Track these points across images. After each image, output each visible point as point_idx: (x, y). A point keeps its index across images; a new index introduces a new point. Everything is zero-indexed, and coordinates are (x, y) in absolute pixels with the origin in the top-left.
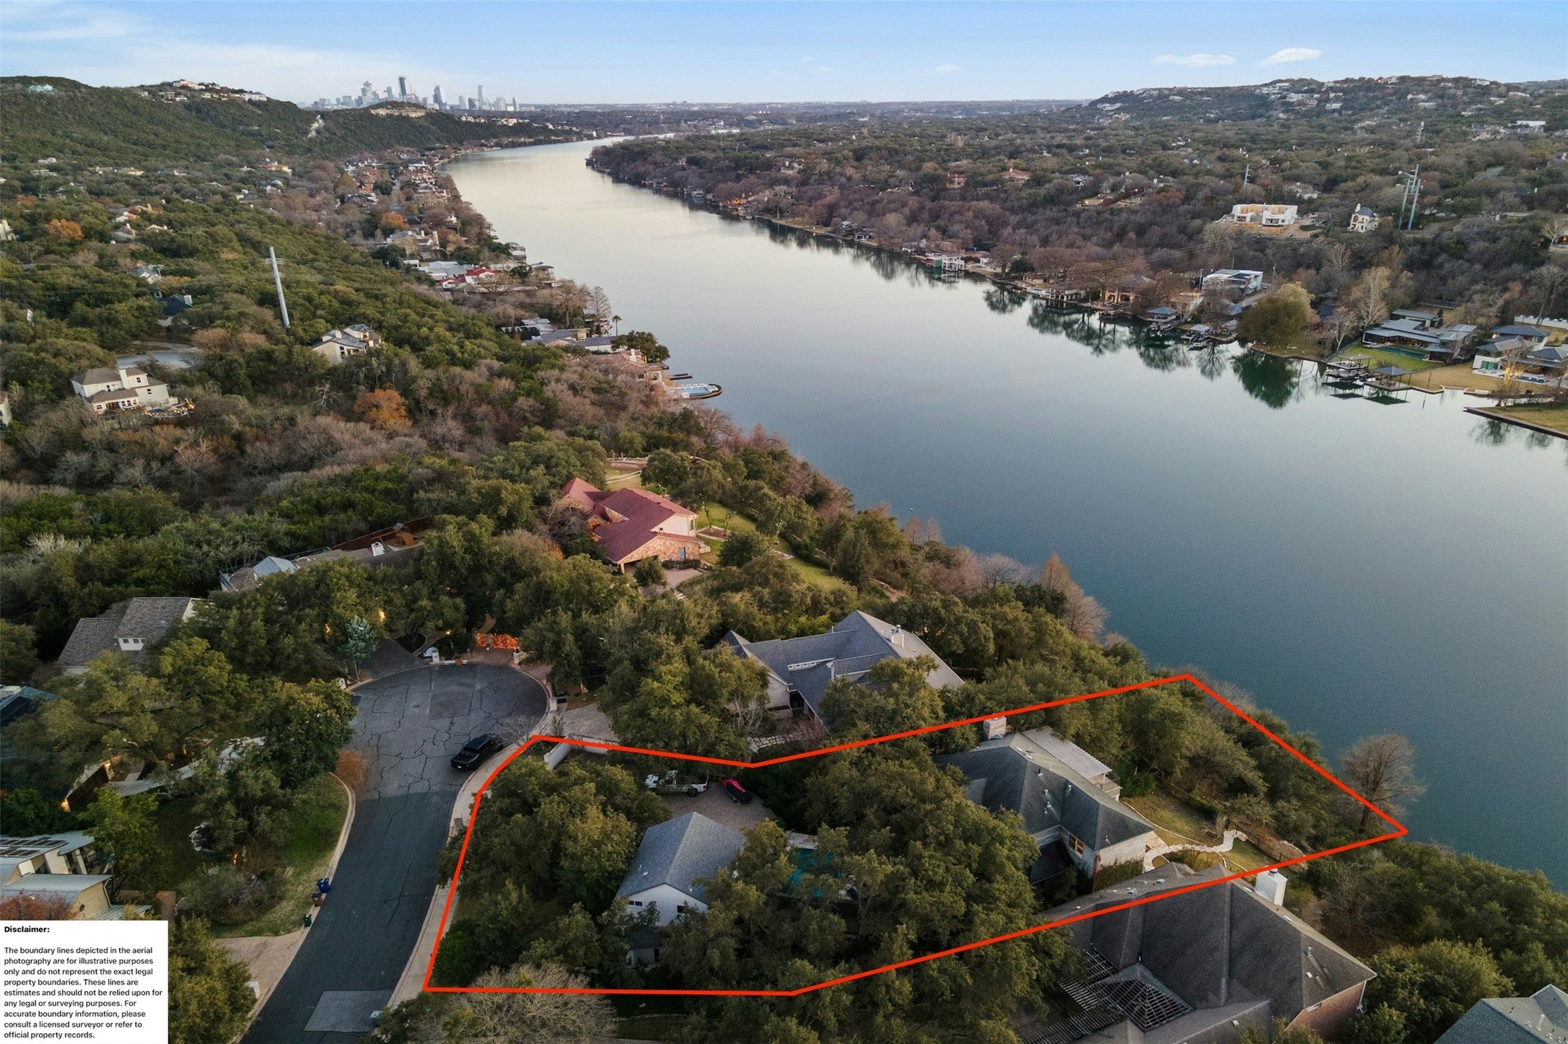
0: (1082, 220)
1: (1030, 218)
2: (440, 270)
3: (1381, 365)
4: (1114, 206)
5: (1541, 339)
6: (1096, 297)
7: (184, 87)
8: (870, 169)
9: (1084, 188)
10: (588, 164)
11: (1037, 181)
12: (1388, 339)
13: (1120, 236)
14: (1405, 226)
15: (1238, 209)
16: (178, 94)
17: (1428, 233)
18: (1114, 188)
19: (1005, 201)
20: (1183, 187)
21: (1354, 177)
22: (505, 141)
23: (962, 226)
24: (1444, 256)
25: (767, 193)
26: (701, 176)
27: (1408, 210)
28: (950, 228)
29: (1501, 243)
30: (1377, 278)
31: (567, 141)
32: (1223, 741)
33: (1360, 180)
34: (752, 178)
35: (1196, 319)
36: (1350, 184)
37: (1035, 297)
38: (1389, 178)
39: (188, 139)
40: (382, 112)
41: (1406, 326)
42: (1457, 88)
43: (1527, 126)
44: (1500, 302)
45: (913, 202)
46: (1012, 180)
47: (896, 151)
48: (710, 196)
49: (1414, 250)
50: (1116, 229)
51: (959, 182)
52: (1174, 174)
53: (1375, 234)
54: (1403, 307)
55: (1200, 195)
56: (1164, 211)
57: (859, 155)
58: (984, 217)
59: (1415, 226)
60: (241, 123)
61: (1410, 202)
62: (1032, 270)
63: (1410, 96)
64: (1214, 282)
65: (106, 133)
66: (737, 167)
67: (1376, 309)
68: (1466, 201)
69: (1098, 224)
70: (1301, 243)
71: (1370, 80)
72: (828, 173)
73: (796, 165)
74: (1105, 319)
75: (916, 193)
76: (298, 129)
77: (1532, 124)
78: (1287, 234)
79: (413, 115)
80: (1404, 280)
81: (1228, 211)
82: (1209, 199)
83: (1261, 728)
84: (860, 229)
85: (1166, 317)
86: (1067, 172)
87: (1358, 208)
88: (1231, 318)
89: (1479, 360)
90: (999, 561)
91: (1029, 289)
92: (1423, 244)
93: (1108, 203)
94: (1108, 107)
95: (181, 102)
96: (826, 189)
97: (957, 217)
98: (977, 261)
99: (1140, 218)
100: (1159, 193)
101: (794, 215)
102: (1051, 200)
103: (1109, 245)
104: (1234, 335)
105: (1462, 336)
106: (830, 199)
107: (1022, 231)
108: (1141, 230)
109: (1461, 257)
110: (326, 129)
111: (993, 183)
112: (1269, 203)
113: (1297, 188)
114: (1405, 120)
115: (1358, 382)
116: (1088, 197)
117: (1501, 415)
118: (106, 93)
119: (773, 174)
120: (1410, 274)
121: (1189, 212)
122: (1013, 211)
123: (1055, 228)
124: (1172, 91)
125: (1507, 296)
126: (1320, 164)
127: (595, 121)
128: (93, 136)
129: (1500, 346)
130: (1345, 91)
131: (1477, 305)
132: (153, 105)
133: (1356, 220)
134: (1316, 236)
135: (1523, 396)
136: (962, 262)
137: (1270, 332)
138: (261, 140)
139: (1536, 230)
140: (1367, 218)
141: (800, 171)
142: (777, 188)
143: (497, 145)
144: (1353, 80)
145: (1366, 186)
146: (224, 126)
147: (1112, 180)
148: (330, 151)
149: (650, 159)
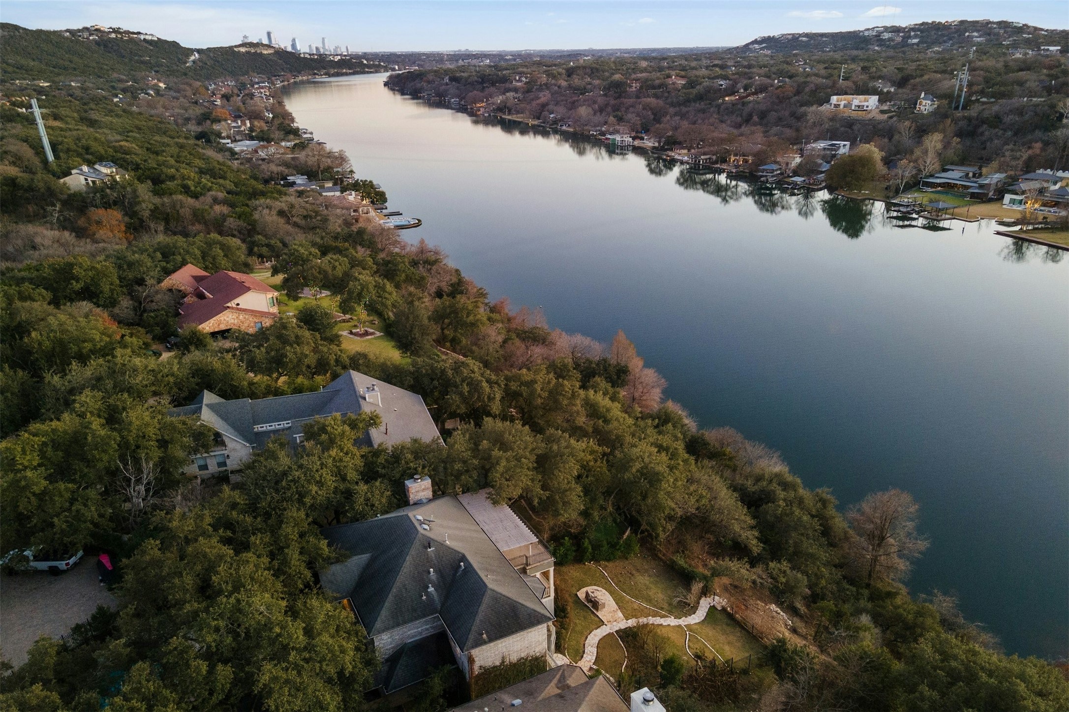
0: (722, 110)
1: (684, 109)
2: (243, 146)
3: (931, 201)
4: (745, 100)
5: (1055, 183)
6: (724, 161)
7: (97, 30)
8: (576, 81)
9: (725, 89)
10: (385, 85)
11: (691, 84)
12: (940, 185)
13: (748, 120)
14: (957, 108)
15: (834, 99)
16: (91, 35)
17: (973, 111)
18: (746, 88)
19: (667, 98)
20: (795, 85)
21: (922, 76)
22: (332, 71)
23: (634, 115)
24: (985, 126)
25: (501, 97)
26: (458, 88)
27: (959, 96)
28: (625, 117)
29: (1026, 117)
30: (934, 142)
31: (376, 72)
32: (727, 499)
33: (926, 77)
34: (492, 89)
35: (796, 173)
36: (918, 80)
37: (682, 163)
38: (947, 76)
39: (95, 65)
40: (243, 50)
41: (954, 175)
42: (1000, 28)
43: (1048, 50)
44: (1025, 156)
45: (601, 100)
46: (674, 84)
47: (597, 70)
48: (463, 103)
49: (961, 123)
50: (745, 114)
51: (635, 86)
52: (790, 77)
53: (934, 113)
54: (952, 164)
55: (807, 89)
56: (781, 102)
57: (570, 72)
58: (651, 109)
59: (964, 108)
60: (136, 55)
61: (961, 90)
62: (680, 143)
63: (967, 34)
64: (813, 149)
65: (34, 60)
66: (483, 82)
67: (931, 162)
68: (1002, 89)
69: (732, 113)
70: (880, 122)
71: (940, 23)
72: (546, 84)
73: (524, 79)
74: (730, 176)
75: (605, 95)
76: (179, 60)
77: (1051, 48)
78: (870, 116)
79: (265, 52)
80: (954, 144)
81: (828, 101)
82: (813, 92)
83: (774, 486)
84: (562, 120)
85: (773, 171)
86: (714, 78)
87: (923, 95)
88: (822, 172)
89: (1008, 197)
90: (579, 339)
91: (677, 157)
92: (969, 119)
93: (741, 98)
94: (756, 46)
95: (94, 40)
96: (541, 94)
97: (631, 109)
98: (642, 139)
99: (763, 107)
100: (777, 89)
101: (518, 112)
102: (700, 97)
103: (738, 126)
104: (824, 184)
105: (994, 181)
106: (543, 100)
107: (677, 118)
108: (763, 115)
109: (995, 127)
110: (200, 60)
111: (660, 86)
112: (858, 94)
113: (879, 84)
114: (963, 47)
115: (914, 216)
116: (727, 96)
117: (1023, 236)
118: (40, 34)
119: (507, 85)
120: (959, 140)
121: (798, 101)
122: (672, 105)
123: (702, 115)
124: (800, 35)
125: (1030, 152)
126: (898, 69)
127: (399, 60)
128: (23, 62)
129: (1024, 186)
130: (922, 31)
131: (1008, 159)
132: (72, 41)
133: (920, 104)
134: (891, 117)
135: (1041, 223)
136: (630, 140)
137: (849, 179)
138: (150, 66)
139: (1053, 107)
140: (929, 102)
141: (526, 83)
142: (508, 94)
143: (325, 74)
144: (927, 23)
145: (930, 80)
146: (123, 57)
147: (745, 82)
148: (201, 76)
149: (425, 79)
